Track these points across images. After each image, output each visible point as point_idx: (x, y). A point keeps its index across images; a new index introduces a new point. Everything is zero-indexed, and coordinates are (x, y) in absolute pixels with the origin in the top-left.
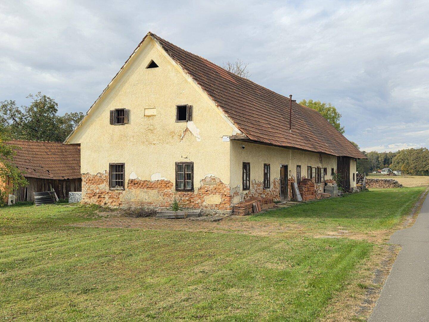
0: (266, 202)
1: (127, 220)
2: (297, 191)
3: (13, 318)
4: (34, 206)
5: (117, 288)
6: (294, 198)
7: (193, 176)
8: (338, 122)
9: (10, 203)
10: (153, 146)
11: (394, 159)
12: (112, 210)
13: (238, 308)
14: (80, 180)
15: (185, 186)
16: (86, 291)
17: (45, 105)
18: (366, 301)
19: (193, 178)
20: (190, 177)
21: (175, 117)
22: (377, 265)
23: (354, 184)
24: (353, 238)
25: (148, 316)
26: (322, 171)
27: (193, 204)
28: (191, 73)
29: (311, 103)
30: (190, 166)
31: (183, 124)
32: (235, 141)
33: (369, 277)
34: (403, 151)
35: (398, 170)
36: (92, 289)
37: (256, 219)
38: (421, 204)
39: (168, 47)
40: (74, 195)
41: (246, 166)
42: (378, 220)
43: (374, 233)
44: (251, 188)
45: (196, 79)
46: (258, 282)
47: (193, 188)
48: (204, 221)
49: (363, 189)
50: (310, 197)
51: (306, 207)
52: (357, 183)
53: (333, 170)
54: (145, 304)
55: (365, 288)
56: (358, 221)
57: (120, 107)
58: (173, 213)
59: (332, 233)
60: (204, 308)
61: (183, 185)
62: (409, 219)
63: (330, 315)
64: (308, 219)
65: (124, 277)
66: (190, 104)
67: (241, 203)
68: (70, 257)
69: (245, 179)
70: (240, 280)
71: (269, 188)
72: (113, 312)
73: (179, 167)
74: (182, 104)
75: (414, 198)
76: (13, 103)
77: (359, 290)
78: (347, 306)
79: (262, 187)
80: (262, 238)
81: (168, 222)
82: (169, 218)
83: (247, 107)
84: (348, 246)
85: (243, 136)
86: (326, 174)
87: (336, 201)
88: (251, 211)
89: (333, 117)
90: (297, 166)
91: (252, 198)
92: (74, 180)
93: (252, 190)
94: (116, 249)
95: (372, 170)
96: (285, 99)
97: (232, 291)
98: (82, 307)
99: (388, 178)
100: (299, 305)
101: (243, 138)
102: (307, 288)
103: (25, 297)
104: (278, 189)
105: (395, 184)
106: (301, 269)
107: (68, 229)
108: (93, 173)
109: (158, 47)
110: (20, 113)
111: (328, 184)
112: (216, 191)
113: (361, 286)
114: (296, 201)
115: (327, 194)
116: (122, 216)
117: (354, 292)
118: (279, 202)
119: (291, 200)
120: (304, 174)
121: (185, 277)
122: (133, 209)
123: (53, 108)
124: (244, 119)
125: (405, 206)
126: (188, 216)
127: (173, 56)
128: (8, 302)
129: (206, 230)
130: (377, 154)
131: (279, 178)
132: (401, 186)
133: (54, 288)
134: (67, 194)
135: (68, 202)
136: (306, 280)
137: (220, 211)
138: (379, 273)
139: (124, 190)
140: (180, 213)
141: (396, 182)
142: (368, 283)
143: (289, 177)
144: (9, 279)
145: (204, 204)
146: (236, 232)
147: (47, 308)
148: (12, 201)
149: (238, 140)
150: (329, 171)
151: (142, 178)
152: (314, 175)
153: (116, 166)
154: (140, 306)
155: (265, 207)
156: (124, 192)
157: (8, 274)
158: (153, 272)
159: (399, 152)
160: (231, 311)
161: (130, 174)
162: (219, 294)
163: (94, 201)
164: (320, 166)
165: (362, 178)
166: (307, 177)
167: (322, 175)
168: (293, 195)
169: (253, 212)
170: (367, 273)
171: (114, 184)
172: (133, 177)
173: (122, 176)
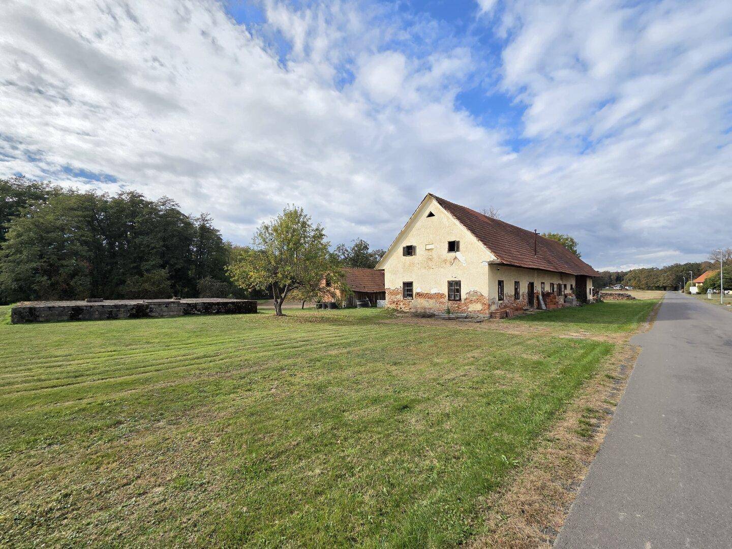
0: (517, 310)
1: (415, 320)
2: (542, 302)
3: (355, 376)
4: (357, 309)
5: (415, 364)
6: (539, 307)
7: (460, 290)
8: (575, 249)
9: (343, 307)
10: (431, 270)
11: (625, 277)
12: (406, 313)
13: (503, 385)
14: (384, 293)
15: (454, 297)
16: (395, 364)
17: (361, 245)
18: (614, 389)
19: (460, 292)
20: (458, 291)
21: (447, 250)
22: (620, 361)
23: (590, 297)
24: (595, 339)
25: (438, 384)
26: (563, 286)
27: (460, 310)
28: (459, 218)
29: (550, 235)
30: (458, 283)
31: (453, 254)
32: (492, 265)
33: (615, 370)
34: (634, 271)
35: (629, 286)
36: (399, 363)
37: (510, 321)
38: (656, 314)
39: (442, 202)
40: (381, 302)
41: (501, 283)
42: (616, 325)
43: (614, 335)
44: (505, 299)
45: (462, 223)
46: (517, 367)
47: (460, 299)
48: (470, 322)
49: (598, 301)
50: (552, 307)
51: (550, 314)
52: (593, 296)
53: (571, 285)
54: (435, 376)
55: (613, 378)
56: (598, 325)
57: (409, 244)
58: (446, 316)
59: (575, 334)
60: (477, 382)
61: (453, 296)
62: (646, 325)
63: (583, 397)
64: (552, 323)
65: (419, 357)
66: (458, 240)
67: (497, 310)
68: (382, 341)
69: (500, 292)
70: (503, 365)
71: (519, 299)
72: (414, 378)
73: (450, 284)
74: (452, 240)
75: (648, 308)
76: (343, 245)
77: (607, 379)
78: (598, 391)
79: (513, 299)
80: (516, 336)
81: (443, 322)
82: (444, 319)
83: (500, 240)
84: (591, 345)
85: (499, 261)
86: (566, 289)
87: (575, 310)
88: (505, 316)
89: (571, 245)
90: (542, 283)
91: (506, 307)
92: (380, 293)
94: (411, 338)
95: (605, 285)
96: (530, 233)
97: (497, 372)
98: (394, 373)
99: (621, 292)
100: (554, 387)
101: (497, 262)
102: (559, 375)
103: (359, 364)
104: (526, 300)
105: (629, 297)
106: (552, 360)
107: (379, 324)
108: (393, 288)
109: (435, 202)
110: (347, 251)
111: (568, 296)
112: (477, 301)
113: (609, 377)
114: (541, 309)
115: (567, 305)
116: (412, 316)
117: (603, 381)
118: (527, 310)
119: (537, 309)
120: (548, 289)
121: (461, 360)
122: (419, 312)
123: (366, 248)
124: (499, 249)
125: (640, 315)
126: (458, 318)
127: (445, 208)
128: (350, 366)
129: (472, 328)
130: (609, 273)
131: (527, 292)
132: (634, 298)
133: (375, 360)
134: (376, 301)
135: (376, 307)
136: (557, 368)
137: (481, 315)
138: (624, 368)
139: (413, 299)
140: (451, 316)
141: (630, 296)
142: (614, 374)
143: (535, 291)
144: (348, 353)
145: (469, 310)
146: (495, 331)
147: (374, 372)
148: (344, 306)
149: (494, 264)
150: (569, 287)
151: (424, 292)
152: (555, 290)
153: (407, 283)
154: (432, 377)
155: (517, 313)
156: (413, 301)
157: (348, 349)
158: (438, 355)
159: (631, 271)
160: (498, 386)
161: (416, 289)
162: (487, 373)
163: (393, 306)
164: (561, 282)
165: (597, 293)
166: (549, 291)
167: (563, 289)
168: (538, 305)
169: (507, 316)
170: (613, 367)
171: (406, 296)
172: (419, 290)
173: (411, 290)
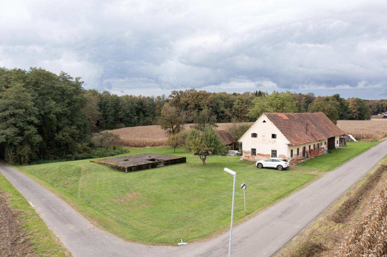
0: (298, 160)
2: (309, 154)
7: (276, 153)
10: (265, 145)
21: (271, 137)
26: (320, 144)
28: (276, 125)
30: (276, 151)
31: (274, 139)
32: (288, 145)
41: (292, 151)
47: (276, 157)
50: (314, 156)
57: (254, 132)
61: (273, 156)
66: (276, 134)
67: (290, 161)
69: (291, 154)
71: (299, 155)
73: (272, 151)
79: (296, 155)
86: (322, 145)
90: (309, 146)
91: (293, 159)
93: (293, 157)
101: (291, 144)
104: (302, 155)
108: (246, 150)
109: (266, 117)
111: (322, 149)
114: (308, 158)
118: (302, 159)
127: (271, 120)
131: (302, 151)
139: (256, 156)
143: (306, 150)
150: (324, 144)
151: (261, 153)
152: (316, 147)
153: (253, 149)
155: (297, 162)
156: (256, 157)
161: (257, 152)
163: (246, 158)
166: (313, 149)
167: (320, 146)
168: (307, 156)
171: (253, 154)
172: (259, 153)
173: (255, 152)
